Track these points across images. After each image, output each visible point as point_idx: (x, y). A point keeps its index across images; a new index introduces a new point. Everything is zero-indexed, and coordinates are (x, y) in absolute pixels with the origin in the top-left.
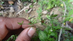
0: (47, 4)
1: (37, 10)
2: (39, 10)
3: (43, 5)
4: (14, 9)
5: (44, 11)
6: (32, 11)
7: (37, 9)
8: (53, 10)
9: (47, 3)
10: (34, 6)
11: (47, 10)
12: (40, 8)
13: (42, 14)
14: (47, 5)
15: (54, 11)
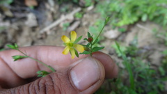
0: (119, 13)
1: (93, 25)
2: (98, 26)
3: (110, 13)
4: (38, 20)
5: (109, 30)
6: (80, 28)
7: (92, 23)
8: (134, 30)
9: (120, 10)
10: (85, 16)
11: (119, 28)
12: (101, 23)
13: (103, 38)
14: (119, 15)
15: (137, 34)
